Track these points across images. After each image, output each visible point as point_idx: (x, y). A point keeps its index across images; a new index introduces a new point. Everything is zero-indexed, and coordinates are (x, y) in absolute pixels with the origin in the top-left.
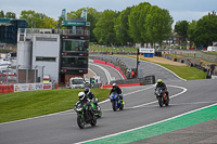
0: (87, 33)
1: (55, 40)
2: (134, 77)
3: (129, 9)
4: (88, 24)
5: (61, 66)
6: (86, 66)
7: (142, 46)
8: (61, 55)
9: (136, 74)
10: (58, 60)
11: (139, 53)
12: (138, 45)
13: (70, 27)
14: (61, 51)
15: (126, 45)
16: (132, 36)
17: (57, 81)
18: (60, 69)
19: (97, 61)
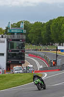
0: (24, 37)
1: (4, 42)
2: (54, 65)
3: (51, 21)
4: (25, 31)
5: (8, 59)
6: (24, 58)
7: (60, 45)
8: (7, 52)
9: (56, 63)
10: (5, 55)
11: (57, 50)
12: (57, 44)
13: (13, 33)
14: (8, 49)
15: (49, 44)
16: (53, 38)
17: (5, 69)
18: (7, 61)
19: (31, 55)
